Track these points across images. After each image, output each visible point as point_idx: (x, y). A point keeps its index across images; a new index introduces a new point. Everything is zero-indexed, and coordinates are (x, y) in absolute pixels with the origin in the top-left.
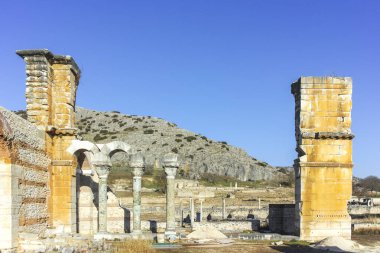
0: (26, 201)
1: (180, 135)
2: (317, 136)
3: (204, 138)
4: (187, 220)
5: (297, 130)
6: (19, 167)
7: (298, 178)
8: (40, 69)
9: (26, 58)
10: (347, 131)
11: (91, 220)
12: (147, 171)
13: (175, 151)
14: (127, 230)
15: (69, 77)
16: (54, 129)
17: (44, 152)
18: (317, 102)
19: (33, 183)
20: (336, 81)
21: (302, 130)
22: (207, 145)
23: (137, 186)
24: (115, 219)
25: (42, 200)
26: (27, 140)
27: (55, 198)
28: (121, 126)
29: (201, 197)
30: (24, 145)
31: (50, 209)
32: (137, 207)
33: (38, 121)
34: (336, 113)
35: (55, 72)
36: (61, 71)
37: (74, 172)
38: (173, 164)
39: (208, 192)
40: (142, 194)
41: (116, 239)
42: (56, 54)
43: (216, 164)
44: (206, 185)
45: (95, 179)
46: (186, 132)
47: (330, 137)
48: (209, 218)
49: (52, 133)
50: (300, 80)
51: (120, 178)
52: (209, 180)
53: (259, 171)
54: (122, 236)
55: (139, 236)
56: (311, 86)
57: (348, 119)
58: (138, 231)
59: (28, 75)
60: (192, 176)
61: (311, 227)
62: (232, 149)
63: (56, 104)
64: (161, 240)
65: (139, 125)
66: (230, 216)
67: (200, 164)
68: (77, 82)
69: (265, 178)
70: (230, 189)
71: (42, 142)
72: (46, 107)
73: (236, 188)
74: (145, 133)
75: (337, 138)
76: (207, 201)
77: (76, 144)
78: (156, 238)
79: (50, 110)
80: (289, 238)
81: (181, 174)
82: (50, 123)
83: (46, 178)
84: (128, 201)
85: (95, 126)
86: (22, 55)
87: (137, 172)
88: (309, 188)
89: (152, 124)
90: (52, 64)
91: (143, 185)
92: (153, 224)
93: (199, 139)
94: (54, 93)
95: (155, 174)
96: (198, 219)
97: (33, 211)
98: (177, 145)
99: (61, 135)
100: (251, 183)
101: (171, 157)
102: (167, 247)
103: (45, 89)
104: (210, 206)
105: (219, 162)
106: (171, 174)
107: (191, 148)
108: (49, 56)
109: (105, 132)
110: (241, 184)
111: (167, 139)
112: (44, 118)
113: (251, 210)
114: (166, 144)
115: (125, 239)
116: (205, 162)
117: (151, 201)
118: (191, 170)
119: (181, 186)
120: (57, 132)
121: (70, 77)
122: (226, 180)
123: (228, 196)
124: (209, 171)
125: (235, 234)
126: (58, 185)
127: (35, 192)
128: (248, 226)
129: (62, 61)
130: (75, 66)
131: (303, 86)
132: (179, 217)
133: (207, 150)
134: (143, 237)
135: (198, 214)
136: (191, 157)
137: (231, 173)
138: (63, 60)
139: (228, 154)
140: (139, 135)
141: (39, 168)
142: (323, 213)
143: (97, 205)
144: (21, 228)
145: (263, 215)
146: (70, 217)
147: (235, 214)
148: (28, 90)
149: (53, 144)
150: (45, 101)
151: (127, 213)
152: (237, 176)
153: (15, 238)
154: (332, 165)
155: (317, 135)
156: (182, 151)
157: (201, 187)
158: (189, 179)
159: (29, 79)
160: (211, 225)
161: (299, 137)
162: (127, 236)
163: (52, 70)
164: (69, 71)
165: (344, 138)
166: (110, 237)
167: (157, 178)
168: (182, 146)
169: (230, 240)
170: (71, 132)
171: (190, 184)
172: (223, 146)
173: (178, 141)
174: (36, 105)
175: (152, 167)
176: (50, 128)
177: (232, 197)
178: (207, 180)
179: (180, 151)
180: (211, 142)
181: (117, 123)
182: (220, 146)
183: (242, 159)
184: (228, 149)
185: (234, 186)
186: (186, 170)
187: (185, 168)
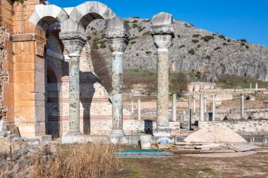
1: (197, 36)
13: (192, 52)
22: (225, 44)
28: (140, 30)
39: (227, 95)
43: (234, 65)
44: (223, 88)
46: (203, 32)
48: (225, 119)
52: (226, 81)
60: (208, 78)
62: (252, 46)
67: (217, 64)
70: (250, 91)
76: (224, 103)
81: (198, 77)
93: (217, 39)
98: (194, 46)
104: (228, 109)
105: (238, 62)
107: (208, 48)
110: (262, 85)
114: (183, 46)
116: (225, 61)
118: (208, 72)
119: (197, 90)
122: (245, 81)
123: (248, 98)
124: (226, 72)
133: (224, 49)
136: (208, 58)
137: (251, 73)
139: (247, 52)
152: (258, 76)
156: (199, 52)
157: (218, 90)
158: (206, 81)
168: (199, 46)
169: (252, 146)
171: (207, 86)
172: (243, 45)
173: (195, 42)
177: (253, 99)
178: (225, 82)
179: (196, 52)
180: (229, 41)
181: (136, 28)
182: (239, 44)
183: (263, 57)
184: (247, 47)
185: (254, 87)
186: (203, 72)
187: (201, 70)
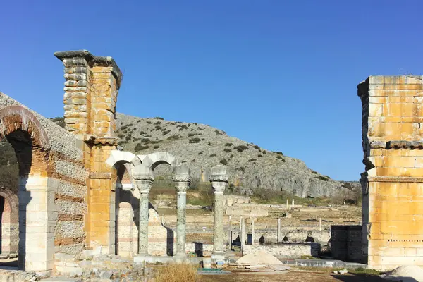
0: (62, 218)
1: (230, 145)
2: (388, 146)
3: (256, 147)
4: (237, 243)
5: (365, 139)
6: (56, 180)
7: (366, 195)
8: (79, 72)
9: (65, 61)
11: (131, 240)
12: (192, 186)
13: (224, 162)
14: (170, 253)
15: (109, 81)
16: (93, 139)
17: (82, 164)
18: (388, 105)
19: (69, 198)
20: (411, 80)
21: (371, 139)
22: (260, 156)
23: (182, 202)
24: (158, 240)
25: (79, 217)
26: (65, 151)
27: (92, 215)
28: (165, 134)
29: (253, 215)
30: (61, 156)
31: (87, 229)
32: (181, 227)
33: (76, 130)
34: (411, 118)
35: (95, 74)
36: (101, 73)
37: (113, 186)
38: (221, 178)
39: (261, 210)
40: (187, 211)
41: (158, 263)
42: (96, 56)
43: (270, 178)
44: (259, 202)
45: (136, 194)
46: (237, 142)
47: (404, 147)
48: (262, 240)
49: (91, 143)
50: (368, 80)
51: (162, 193)
52: (262, 196)
53: (320, 186)
54: (165, 259)
55: (184, 260)
56: (381, 87)
58: (182, 255)
59: (67, 79)
60: (243, 192)
61: (381, 253)
63: (95, 110)
64: (208, 264)
65: (185, 133)
66: (285, 239)
67: (252, 177)
68: (118, 87)
69: (327, 194)
70: (286, 207)
71: (81, 153)
72: (85, 114)
73: (293, 206)
74: (191, 141)
75: (412, 148)
76: (259, 220)
77: (116, 155)
78: (202, 263)
79: (88, 118)
80: (354, 266)
81: (231, 189)
82: (89, 132)
83: (83, 192)
84: (171, 219)
85: (136, 135)
86: (60, 57)
87: (182, 187)
88: (378, 207)
89: (201, 132)
90: (91, 67)
91: (188, 201)
92: (199, 246)
93: (251, 149)
94: (93, 98)
95: (201, 189)
96: (249, 242)
97: (69, 229)
98: (227, 156)
99: (100, 144)
100: (311, 200)
101: (220, 170)
102: (214, 273)
103: (84, 94)
104: (263, 226)
105: (273, 176)
106: (219, 188)
107: (242, 159)
108: (89, 58)
109: (146, 141)
110: (298, 201)
111: (214, 149)
112: (82, 126)
113: (310, 232)
114: (215, 155)
115: (168, 263)
116: (258, 175)
117: (197, 219)
118: (242, 185)
119: (230, 203)
120: (96, 142)
121: (111, 81)
122: (282, 197)
123: (284, 215)
124: (261, 186)
125: (292, 260)
126: (96, 200)
127: (72, 208)
128: (307, 251)
129: (102, 63)
130: (116, 68)
131: (371, 87)
132: (228, 238)
133: (259, 161)
134: (188, 261)
135: (250, 236)
136: (242, 169)
137: (288, 188)
138: (103, 61)
139: (284, 166)
140: (184, 144)
141: (76, 182)
142: (395, 237)
143: (137, 224)
144: (57, 248)
145: (324, 238)
146: (108, 237)
147: (292, 236)
148: (66, 95)
149: (91, 155)
150: (84, 107)
151: (170, 233)
152: (294, 192)
154: (407, 180)
155: (388, 144)
156: (233, 162)
157: (253, 205)
158: (239, 194)
159: (67, 83)
160: (264, 249)
161: (367, 147)
162: (170, 259)
163: (91, 73)
164: (110, 74)
165: (421, 148)
166: (151, 260)
167: (203, 193)
168: (232, 156)
169: (286, 267)
170: (111, 141)
171: (241, 200)
173: (227, 151)
174: (74, 112)
175: (198, 181)
176: (88, 138)
177: (289, 216)
178: (260, 196)
179: (229, 163)
180: (264, 152)
181: (160, 130)
182: (275, 157)
183: (300, 172)
184: (284, 161)
185: (290, 203)
186: (235, 184)
187: (234, 182)
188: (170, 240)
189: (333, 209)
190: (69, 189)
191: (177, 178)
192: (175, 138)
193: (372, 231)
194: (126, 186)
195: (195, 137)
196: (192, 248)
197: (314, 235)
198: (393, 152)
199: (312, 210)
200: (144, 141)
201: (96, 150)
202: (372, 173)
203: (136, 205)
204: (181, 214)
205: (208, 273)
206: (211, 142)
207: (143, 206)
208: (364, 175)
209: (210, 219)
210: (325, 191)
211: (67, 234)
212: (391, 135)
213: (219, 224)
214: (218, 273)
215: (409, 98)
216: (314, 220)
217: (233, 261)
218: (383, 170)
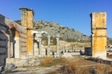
0: (22, 47)
1: (60, 27)
2: (97, 29)
3: (67, 28)
4: (62, 52)
5: (91, 27)
6: (21, 38)
7: (92, 40)
8: (25, 13)
9: (21, 10)
10: (105, 27)
11: (37, 52)
12: (51, 38)
13: (59, 32)
14: (46, 54)
16: (28, 28)
17: (26, 34)
18: (97, 19)
19: (23, 42)
21: (93, 27)
22: (68, 30)
24: (43, 52)
25: (25, 47)
26: (22, 31)
27: (28, 46)
28: (43, 25)
29: (66, 45)
30: (22, 33)
31: (27, 49)
32: (49, 48)
33: (24, 26)
34: (102, 22)
35: (28, 13)
36: (30, 13)
37: (33, 39)
38: (58, 37)
39: (69, 44)
41: (44, 57)
42: (28, 9)
43: (71, 36)
44: (68, 42)
45: (38, 41)
46: (62, 26)
47: (100, 29)
49: (28, 29)
50: (92, 13)
51: (43, 40)
52: (69, 40)
53: (84, 37)
56: (95, 15)
57: (105, 24)
58: (49, 55)
59: (22, 14)
60: (64, 39)
61: (95, 54)
62: (76, 31)
63: (28, 21)
64: (55, 57)
65: (48, 24)
66: (75, 51)
67: (66, 36)
68: (33, 16)
69: (86, 40)
70: (75, 43)
71: (25, 32)
72: (26, 22)
74: (50, 27)
75: (102, 29)
76: (68, 47)
77: (33, 32)
78: (54, 57)
79: (27, 23)
80: (89, 57)
81: (61, 39)
82: (27, 27)
83: (26, 41)
84: (46, 47)
85: (36, 25)
86: (20, 9)
87: (49, 39)
88: (95, 43)
89: (52, 24)
90: (27, 11)
91: (50, 42)
92: (53, 53)
93: (66, 28)
94: (28, 19)
96: (65, 52)
98: (60, 30)
99: (30, 29)
100: (81, 41)
101: (58, 35)
103: (26, 18)
104: (69, 48)
105: (72, 35)
106: (58, 39)
107: (63, 31)
108: (27, 9)
109: (39, 27)
110: (78, 41)
112: (26, 25)
113: (81, 49)
114: (56, 30)
115: (46, 57)
116: (68, 35)
117: (52, 47)
118: (64, 38)
119: (61, 43)
120: (29, 29)
121: (32, 14)
122: (74, 41)
123: (74, 45)
124: (69, 38)
125: (75, 56)
126: (29, 42)
127: (24, 44)
128: (79, 54)
129: (30, 10)
130: (33, 11)
131: (93, 15)
132: (60, 51)
134: (51, 56)
135: (65, 50)
136: (64, 34)
137: (75, 38)
139: (74, 33)
140: (48, 27)
141: (25, 38)
143: (39, 48)
144: (21, 53)
146: (32, 51)
147: (76, 51)
148: (22, 18)
150: (26, 21)
151: (46, 50)
152: (77, 39)
153: (20, 56)
154: (101, 36)
155: (97, 28)
156: (61, 32)
157: (67, 43)
158: (63, 40)
159: (22, 15)
160: (69, 53)
161: (92, 29)
165: (104, 29)
166: (42, 56)
167: (54, 40)
169: (73, 57)
170: (32, 29)
171: (63, 42)
172: (73, 30)
173: (60, 29)
174: (24, 22)
176: (27, 28)
177: (76, 45)
178: (68, 40)
179: (60, 32)
180: (69, 29)
181: (42, 24)
182: (72, 30)
183: (79, 34)
184: (74, 31)
185: (76, 42)
187: (62, 37)
188: (46, 52)
189: (87, 44)
190: (23, 40)
191: (48, 37)
192: (46, 26)
193: (93, 48)
194: (36, 39)
195: (51, 25)
196: (52, 53)
197: (82, 50)
198: (98, 30)
199: (81, 44)
200: (38, 27)
201: (29, 31)
202: (93, 35)
203: (38, 43)
204: (49, 45)
205: (56, 59)
206: (56, 26)
207: (40, 44)
208: (91, 35)
209: (55, 47)
210: (85, 39)
211: (23, 50)
212: (97, 26)
213: (58, 47)
214: (58, 59)
215: (101, 17)
216: (82, 46)
217: (61, 56)
218: (95, 34)
